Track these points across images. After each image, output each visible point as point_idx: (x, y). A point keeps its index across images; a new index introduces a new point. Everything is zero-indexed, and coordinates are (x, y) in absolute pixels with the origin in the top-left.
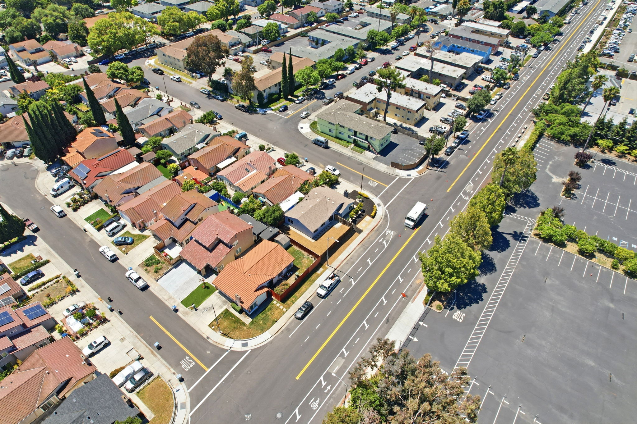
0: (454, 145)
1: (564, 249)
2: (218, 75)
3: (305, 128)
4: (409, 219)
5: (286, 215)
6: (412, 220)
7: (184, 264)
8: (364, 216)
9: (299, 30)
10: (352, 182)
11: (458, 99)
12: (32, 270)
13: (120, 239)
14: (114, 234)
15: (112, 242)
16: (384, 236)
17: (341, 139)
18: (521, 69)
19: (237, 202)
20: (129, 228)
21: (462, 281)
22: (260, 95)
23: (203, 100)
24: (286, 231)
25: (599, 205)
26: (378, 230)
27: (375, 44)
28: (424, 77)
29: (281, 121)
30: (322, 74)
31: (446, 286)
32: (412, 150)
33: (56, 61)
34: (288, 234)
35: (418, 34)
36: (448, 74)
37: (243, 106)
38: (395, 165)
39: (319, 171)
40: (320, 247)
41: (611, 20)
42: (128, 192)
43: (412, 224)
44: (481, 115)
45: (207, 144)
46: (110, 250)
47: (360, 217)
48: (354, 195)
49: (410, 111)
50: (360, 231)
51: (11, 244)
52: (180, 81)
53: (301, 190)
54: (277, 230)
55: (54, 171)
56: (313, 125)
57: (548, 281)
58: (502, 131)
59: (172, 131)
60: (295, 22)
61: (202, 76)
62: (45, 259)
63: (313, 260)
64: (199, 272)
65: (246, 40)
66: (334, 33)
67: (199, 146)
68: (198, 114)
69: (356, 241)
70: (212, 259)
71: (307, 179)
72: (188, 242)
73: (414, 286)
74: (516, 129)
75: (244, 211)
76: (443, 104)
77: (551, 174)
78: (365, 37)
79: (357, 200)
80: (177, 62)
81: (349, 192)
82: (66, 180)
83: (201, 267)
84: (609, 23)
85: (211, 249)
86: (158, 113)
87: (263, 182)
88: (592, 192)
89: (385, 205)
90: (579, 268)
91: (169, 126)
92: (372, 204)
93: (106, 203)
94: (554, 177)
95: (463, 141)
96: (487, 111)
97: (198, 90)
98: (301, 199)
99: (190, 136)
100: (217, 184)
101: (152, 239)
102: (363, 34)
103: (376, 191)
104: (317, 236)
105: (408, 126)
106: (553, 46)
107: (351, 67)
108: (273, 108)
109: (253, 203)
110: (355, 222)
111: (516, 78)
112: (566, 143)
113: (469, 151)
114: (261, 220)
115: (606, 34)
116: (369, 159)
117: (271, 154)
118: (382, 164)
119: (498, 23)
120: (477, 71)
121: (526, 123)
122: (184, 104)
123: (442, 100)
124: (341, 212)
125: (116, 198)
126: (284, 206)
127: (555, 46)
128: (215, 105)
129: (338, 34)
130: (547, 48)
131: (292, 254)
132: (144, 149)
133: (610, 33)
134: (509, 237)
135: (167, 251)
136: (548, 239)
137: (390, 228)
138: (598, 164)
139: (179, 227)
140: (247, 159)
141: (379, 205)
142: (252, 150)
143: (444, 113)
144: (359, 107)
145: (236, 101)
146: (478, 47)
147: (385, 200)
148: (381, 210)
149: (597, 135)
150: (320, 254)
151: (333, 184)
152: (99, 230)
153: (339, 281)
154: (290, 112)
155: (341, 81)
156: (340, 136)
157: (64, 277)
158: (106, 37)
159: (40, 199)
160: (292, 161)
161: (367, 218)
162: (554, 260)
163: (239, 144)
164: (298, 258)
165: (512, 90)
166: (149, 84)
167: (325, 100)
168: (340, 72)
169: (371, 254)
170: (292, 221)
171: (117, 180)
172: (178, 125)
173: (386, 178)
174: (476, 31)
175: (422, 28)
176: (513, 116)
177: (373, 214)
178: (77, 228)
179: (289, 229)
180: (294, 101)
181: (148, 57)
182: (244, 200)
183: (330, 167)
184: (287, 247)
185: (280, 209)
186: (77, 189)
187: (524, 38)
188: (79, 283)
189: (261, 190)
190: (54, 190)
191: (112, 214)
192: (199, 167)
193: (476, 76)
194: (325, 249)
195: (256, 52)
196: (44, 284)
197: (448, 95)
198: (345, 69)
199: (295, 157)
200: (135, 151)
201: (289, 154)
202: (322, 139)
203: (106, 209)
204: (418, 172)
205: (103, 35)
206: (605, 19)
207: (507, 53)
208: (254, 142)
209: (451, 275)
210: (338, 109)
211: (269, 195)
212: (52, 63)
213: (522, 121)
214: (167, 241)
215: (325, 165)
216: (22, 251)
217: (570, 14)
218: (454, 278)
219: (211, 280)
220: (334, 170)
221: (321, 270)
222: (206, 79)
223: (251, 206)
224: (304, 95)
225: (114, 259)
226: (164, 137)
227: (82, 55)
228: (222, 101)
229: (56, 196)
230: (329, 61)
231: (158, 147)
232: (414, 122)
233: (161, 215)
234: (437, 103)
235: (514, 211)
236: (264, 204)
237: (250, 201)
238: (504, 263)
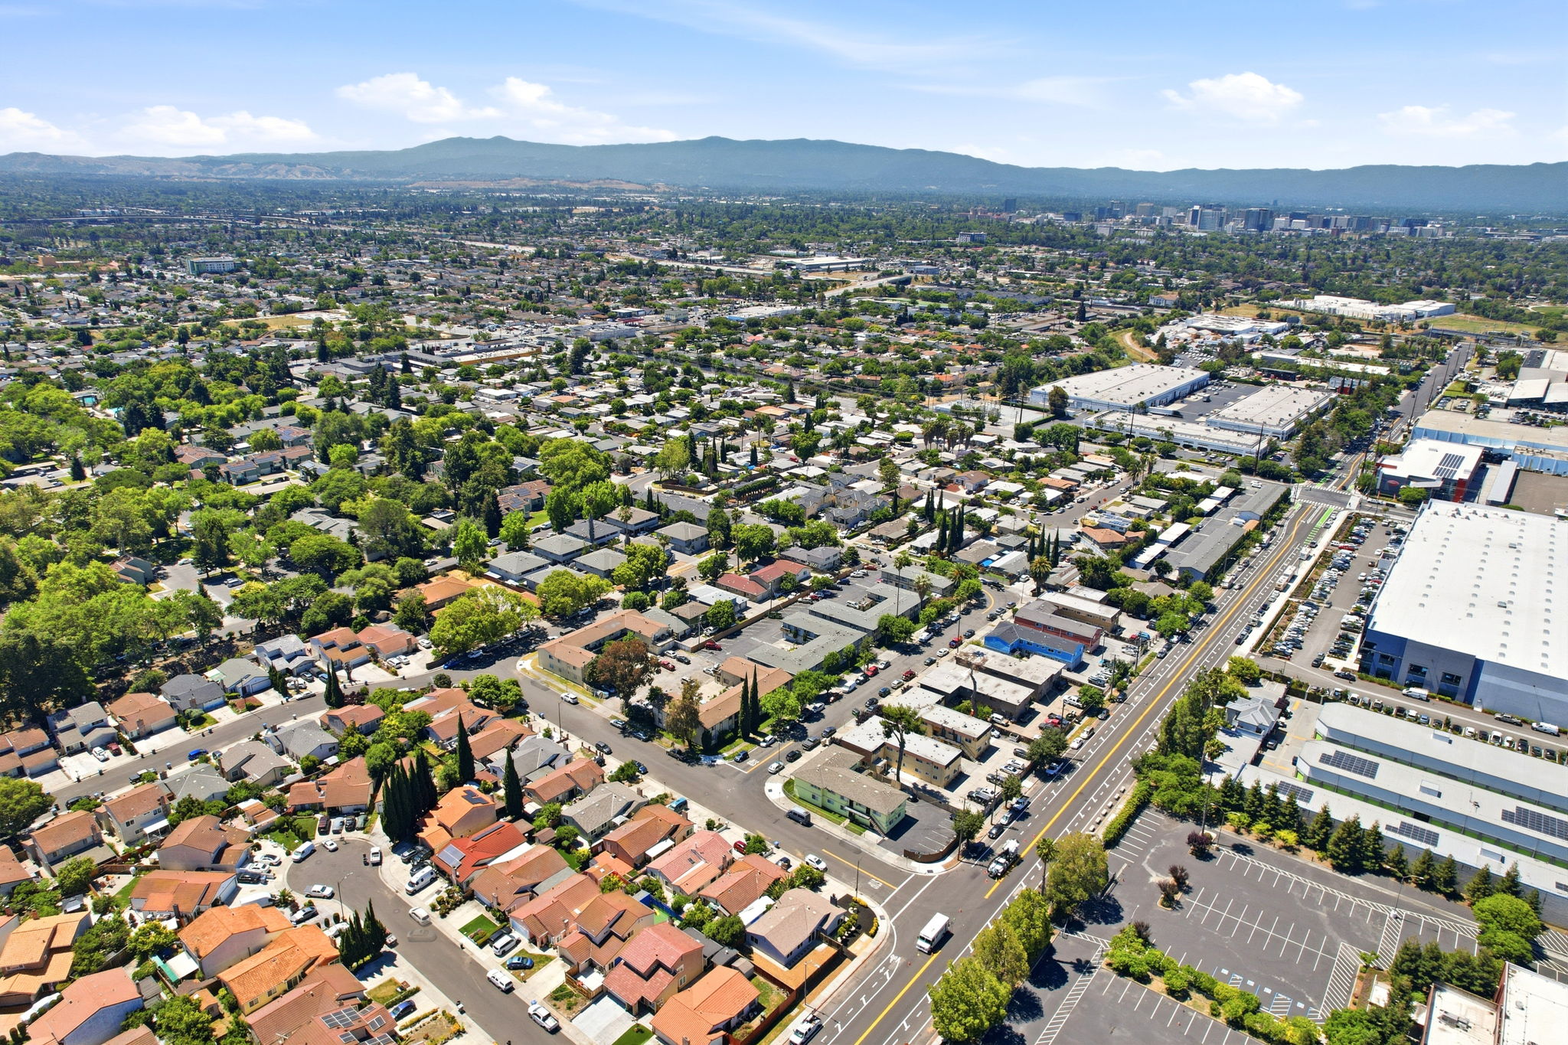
0: (1004, 822)
1: (1148, 986)
2: (640, 696)
3: (774, 789)
4: (922, 938)
5: (748, 930)
6: (928, 941)
7: (606, 999)
8: (860, 934)
9: (767, 606)
10: (844, 881)
11: (1020, 739)
12: (400, 1000)
13: (515, 961)
14: (504, 953)
15: (503, 965)
16: (887, 965)
17: (830, 811)
18: (1134, 680)
19: (676, 911)
20: (525, 944)
21: (982, 1022)
22: (706, 735)
23: (615, 739)
24: (747, 953)
25: (1213, 919)
26: (879, 955)
27: (891, 637)
28: (966, 703)
29: (738, 777)
30: (803, 698)
31: (961, 1030)
32: (939, 829)
33: (376, 662)
34: (750, 958)
35: (967, 612)
36: (1003, 698)
37: (679, 752)
38: (910, 855)
39: (796, 864)
40: (795, 978)
41: (1302, 583)
42: (521, 891)
43: (927, 946)
44: (1052, 768)
45: (629, 816)
46: (504, 977)
47: (854, 936)
48: (847, 901)
49: (936, 766)
50: (853, 957)
51: (365, 963)
52: (576, 703)
53: (769, 892)
54: (735, 952)
55: (406, 854)
56: (788, 786)
57: (1116, 1032)
58: (1084, 796)
59: (572, 795)
60: (761, 592)
61: (611, 695)
62: (412, 986)
63: (784, 995)
64: (630, 1010)
65: (680, 627)
66: (824, 617)
67: (618, 820)
68: (613, 765)
69: (847, 970)
70: (648, 990)
71: (777, 876)
72: (611, 966)
73: (924, 1035)
74: (1107, 792)
75: (687, 924)
76: (996, 749)
77: (1149, 870)
78: (873, 626)
79: (850, 910)
80: (571, 670)
81: (839, 897)
82: (428, 869)
83: (633, 1001)
84: (1299, 588)
85: (647, 976)
86: (550, 763)
87: (713, 880)
88: (1206, 900)
89: (891, 917)
90: (1163, 1015)
91: (571, 785)
92: (872, 915)
93: (489, 908)
94: (1153, 873)
95: (1019, 814)
96: (1066, 760)
97: (606, 720)
98: (769, 908)
99: (604, 804)
100: (649, 881)
101: (560, 961)
102: (871, 620)
103: (879, 895)
104: (791, 961)
105: (936, 789)
106: (1196, 635)
107: (851, 679)
108: (726, 754)
109: (701, 911)
110: (846, 942)
111: (1123, 698)
112: (1183, 818)
113: (1027, 831)
114: (714, 938)
115: (1288, 610)
116: (871, 844)
117: (725, 835)
118: (890, 853)
119: (1100, 595)
120: (1057, 686)
121: (1126, 782)
122: (586, 745)
123: (993, 742)
124: (825, 927)
125: (507, 900)
126: (746, 916)
127: (1199, 633)
128: (634, 749)
129: (831, 619)
130: (1184, 638)
131: (758, 986)
132: (537, 823)
133: (1295, 609)
134: (1068, 968)
135: (581, 978)
136: (1124, 971)
137: (895, 953)
138: (1226, 851)
139: (600, 945)
140: (691, 843)
141: (882, 918)
142: (696, 829)
143: (993, 765)
144: (858, 758)
145: (667, 742)
146: (1061, 644)
147: (891, 909)
148: (885, 925)
149: (1226, 804)
150: (794, 988)
151: (815, 883)
152: (482, 946)
153: (820, 1027)
154: (752, 762)
155: (833, 705)
156: (829, 805)
157: (444, 1013)
158: (462, 629)
159: (390, 897)
160: (755, 847)
161: (864, 937)
162: (1129, 1002)
163: (676, 819)
164: (765, 993)
165: (1113, 722)
166: (527, 706)
167: (806, 742)
168: (834, 690)
169: (867, 990)
170: (756, 939)
171: (506, 871)
172: (585, 785)
173: (894, 875)
174: (1062, 611)
175: (976, 599)
176: (1106, 770)
177: (872, 931)
178: (451, 944)
179: (751, 952)
180: (757, 743)
181: (520, 654)
182: (688, 907)
183: (811, 857)
184: (750, 977)
185: (740, 922)
186: (441, 884)
187: (1147, 619)
188: (464, 1021)
189: (712, 891)
190: (411, 884)
191: (498, 924)
192: (618, 851)
193: (1055, 697)
194: (801, 980)
195: (696, 650)
196: (419, 1020)
197: (1004, 733)
198: (841, 682)
199: (760, 841)
200: (523, 826)
201: (752, 835)
202: (801, 810)
203: (489, 915)
204: (946, 866)
205: (458, 624)
206: (1294, 577)
207: (1115, 650)
208: (698, 814)
209: (966, 1014)
210: (826, 763)
211: (722, 900)
212: (370, 665)
213: (1119, 777)
214: (583, 965)
215: (805, 854)
216: (381, 974)
217: (1236, 568)
218: (970, 1019)
219: (646, 1021)
220: (818, 862)
221: (796, 1010)
222: (617, 702)
223: (699, 916)
224: (774, 732)
225: (509, 990)
226: (563, 803)
227: (415, 650)
228: (646, 741)
229: (413, 894)
230: (815, 674)
231: (558, 821)
232: (944, 782)
233: (573, 925)
234: (983, 747)
235: (1082, 928)
236: (716, 913)
237: (698, 909)
238: (1055, 1004)
